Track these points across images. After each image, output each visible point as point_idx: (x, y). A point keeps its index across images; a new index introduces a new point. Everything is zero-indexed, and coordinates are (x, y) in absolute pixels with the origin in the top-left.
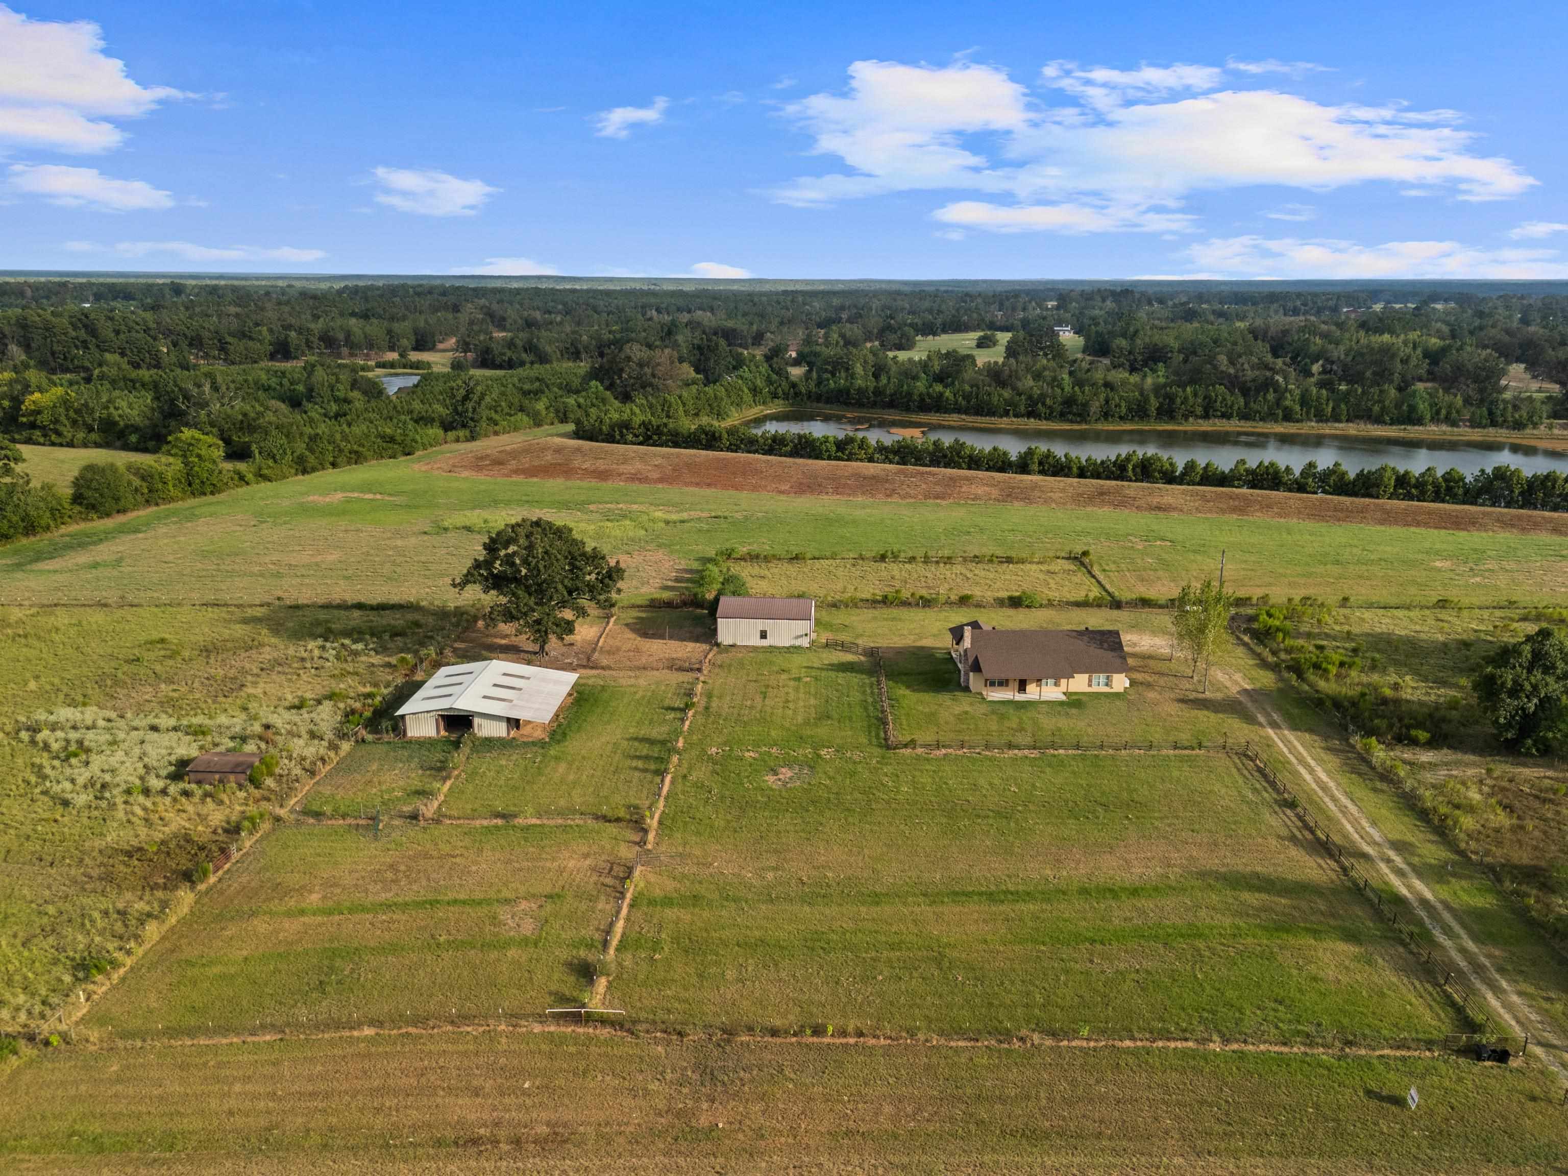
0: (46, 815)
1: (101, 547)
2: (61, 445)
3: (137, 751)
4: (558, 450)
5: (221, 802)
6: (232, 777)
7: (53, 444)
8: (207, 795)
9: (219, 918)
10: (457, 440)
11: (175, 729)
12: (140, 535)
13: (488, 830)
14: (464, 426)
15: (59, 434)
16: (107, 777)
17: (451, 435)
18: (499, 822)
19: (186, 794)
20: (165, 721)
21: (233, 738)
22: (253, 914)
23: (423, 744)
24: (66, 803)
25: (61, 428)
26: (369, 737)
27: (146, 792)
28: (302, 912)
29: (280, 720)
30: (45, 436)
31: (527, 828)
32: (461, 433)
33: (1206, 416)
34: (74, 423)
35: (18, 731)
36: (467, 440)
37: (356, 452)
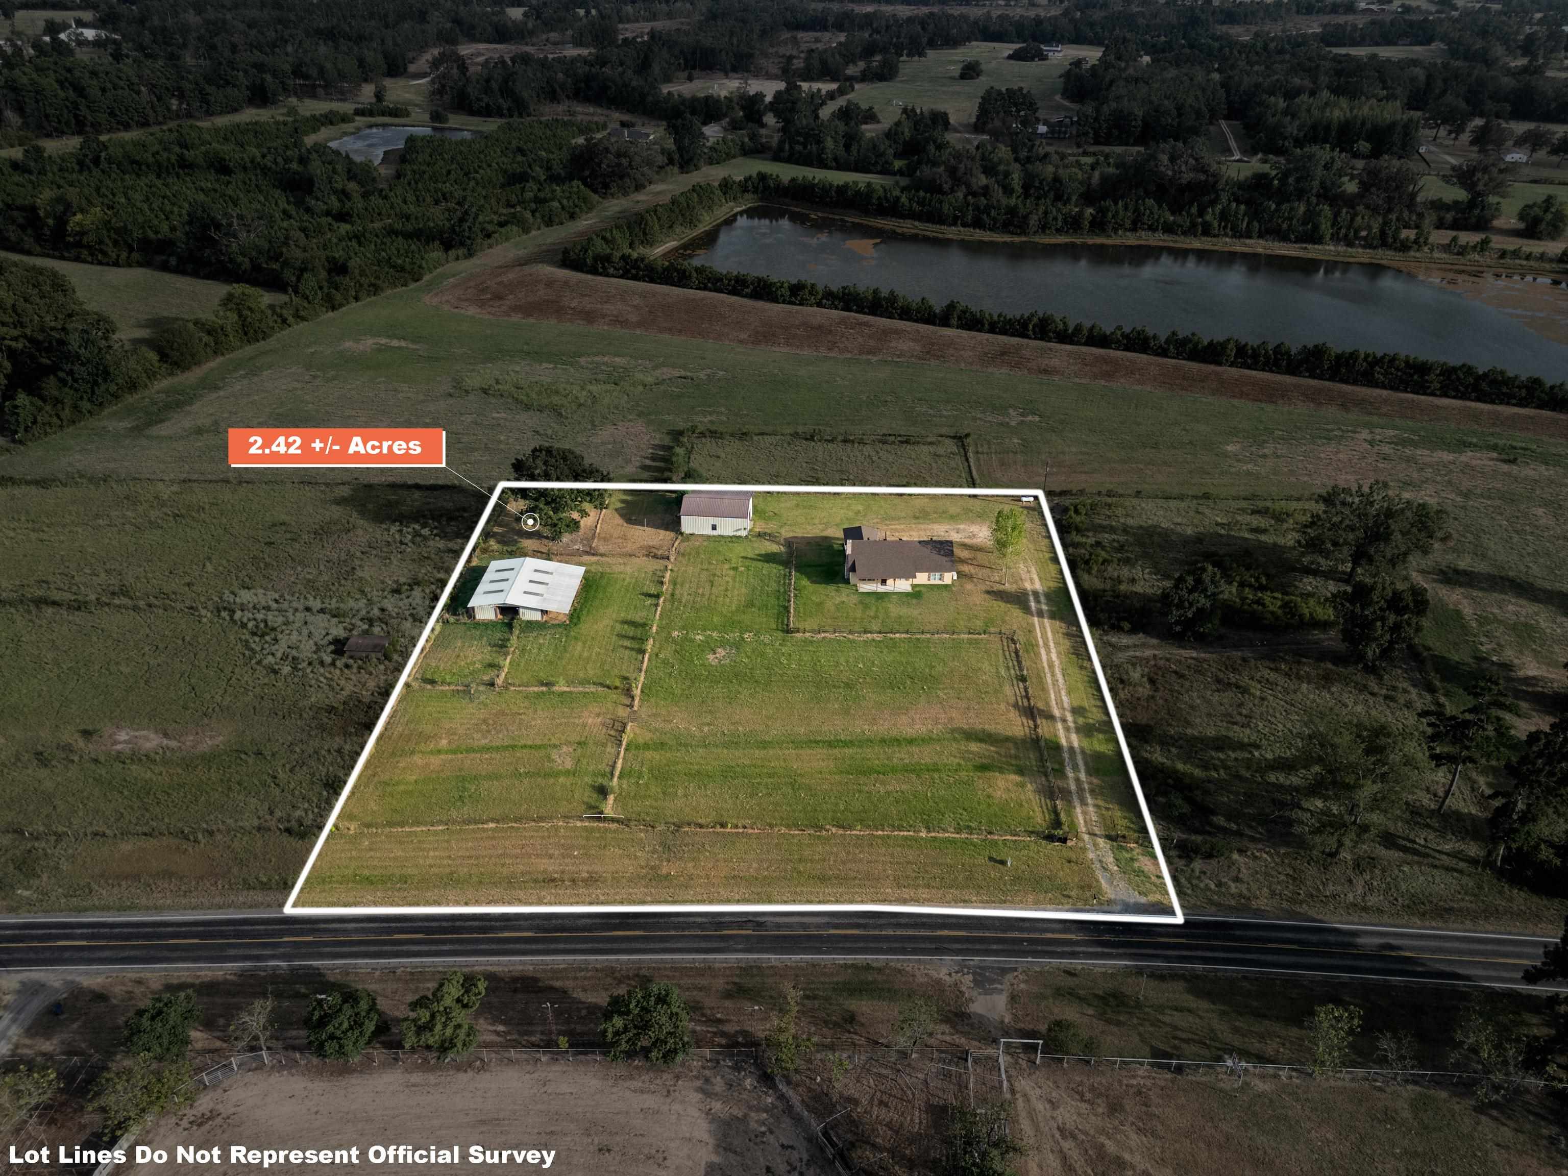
2: (108, 264)
5: (371, 674)
6: (373, 655)
7: (100, 263)
8: (360, 668)
11: (322, 611)
13: (540, 695)
15: (105, 253)
18: (544, 689)
19: (347, 666)
20: (314, 605)
22: (412, 753)
23: (487, 625)
24: (275, 672)
25: (104, 247)
26: (452, 619)
28: (439, 752)
30: (92, 255)
31: (562, 694)
32: (461, 252)
33: (1134, 229)
34: (116, 243)
36: (466, 258)
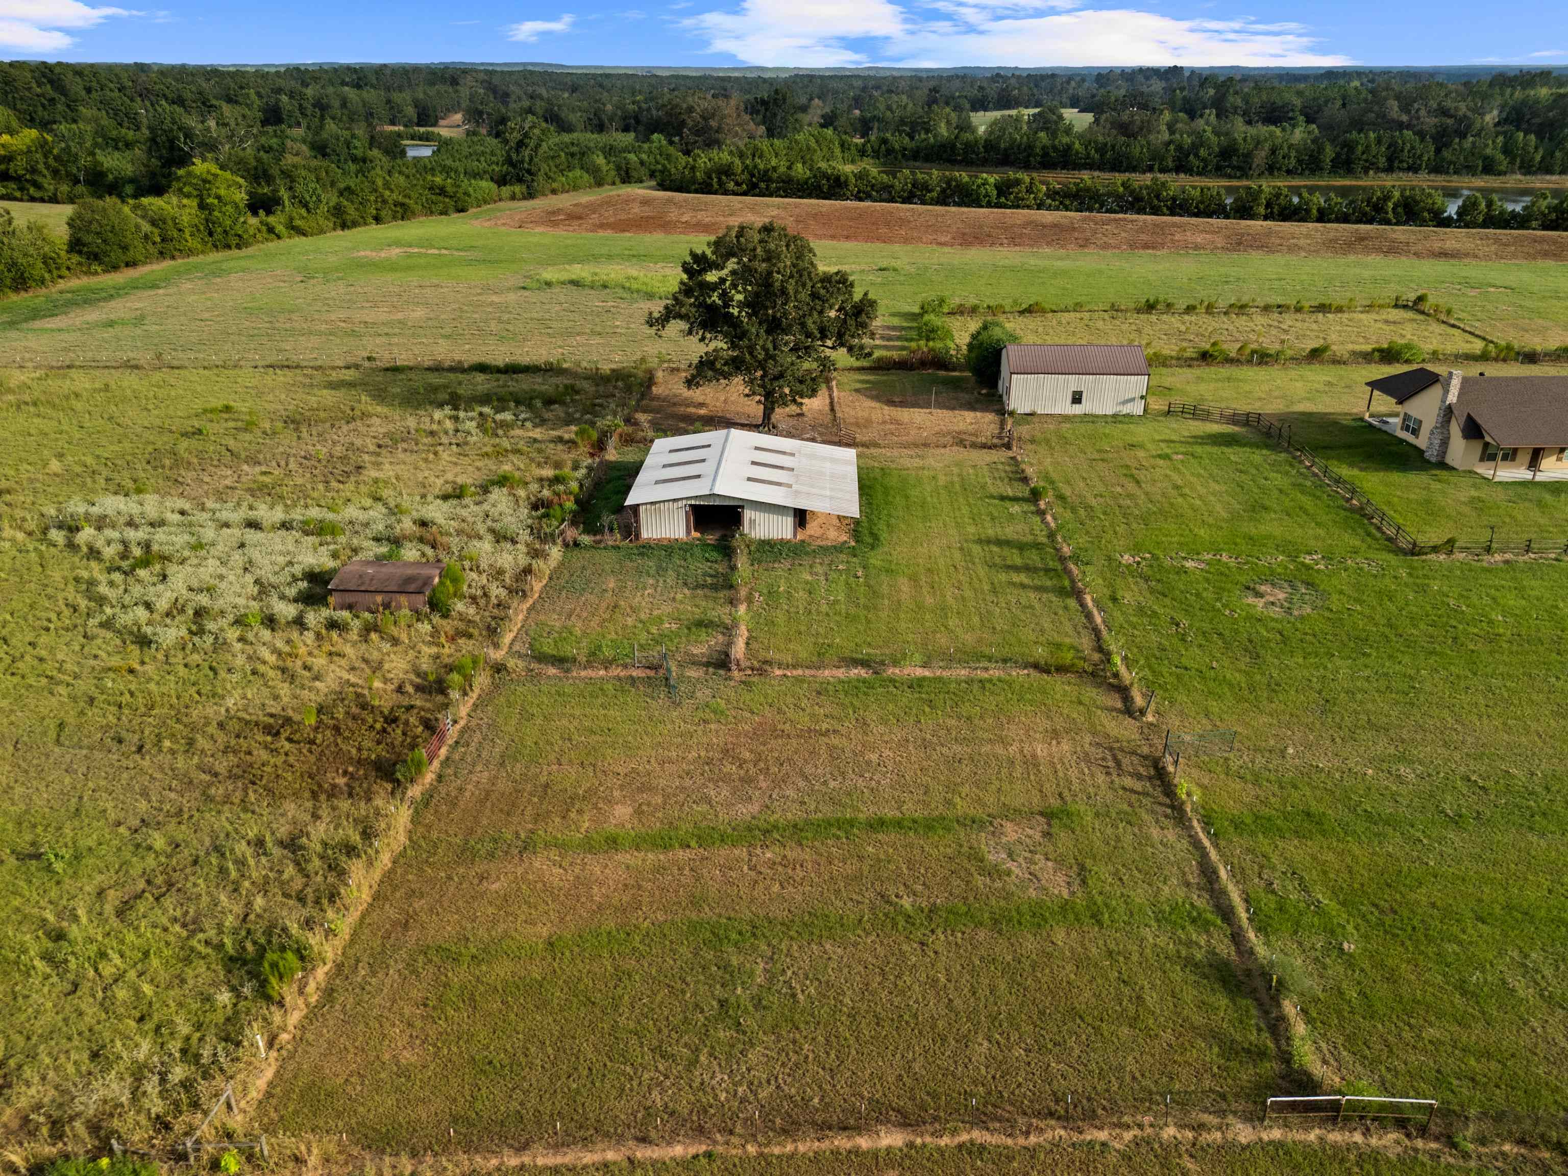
0: (115, 661)
1: (113, 304)
2: (42, 200)
3: (237, 558)
4: (645, 202)
6: (403, 599)
7: (33, 199)
9: (466, 854)
10: (513, 198)
11: (285, 526)
12: (161, 291)
14: (520, 180)
15: (39, 187)
16: (204, 600)
17: (506, 190)
18: (862, 672)
20: (264, 512)
21: (377, 539)
22: (527, 847)
23: (669, 548)
24: (144, 642)
25: (40, 179)
26: (586, 539)
27: (270, 621)
29: (437, 512)
30: (21, 189)
31: (916, 684)
32: (518, 189)
34: (55, 173)
35: (45, 531)
36: (524, 198)
37: (403, 205)
